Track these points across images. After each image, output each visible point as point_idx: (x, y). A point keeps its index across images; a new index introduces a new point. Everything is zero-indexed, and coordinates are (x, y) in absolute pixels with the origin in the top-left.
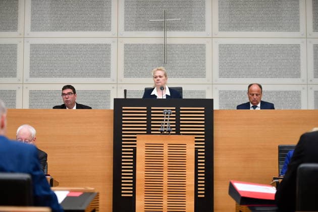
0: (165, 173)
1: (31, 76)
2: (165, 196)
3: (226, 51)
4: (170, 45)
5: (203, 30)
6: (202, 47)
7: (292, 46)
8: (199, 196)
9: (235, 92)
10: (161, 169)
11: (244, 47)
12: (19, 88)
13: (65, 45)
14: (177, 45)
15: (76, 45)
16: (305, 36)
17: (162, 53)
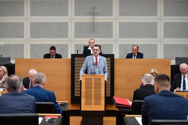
0: (93, 90)
1: (31, 37)
2: (93, 99)
3: (122, 25)
4: (96, 23)
5: (112, 15)
6: (111, 24)
7: (154, 23)
8: (106, 96)
9: (126, 45)
10: (91, 88)
11: (131, 23)
12: (25, 43)
13: (47, 23)
14: (99, 23)
15: (52, 23)
16: (160, 18)
17: (92, 27)
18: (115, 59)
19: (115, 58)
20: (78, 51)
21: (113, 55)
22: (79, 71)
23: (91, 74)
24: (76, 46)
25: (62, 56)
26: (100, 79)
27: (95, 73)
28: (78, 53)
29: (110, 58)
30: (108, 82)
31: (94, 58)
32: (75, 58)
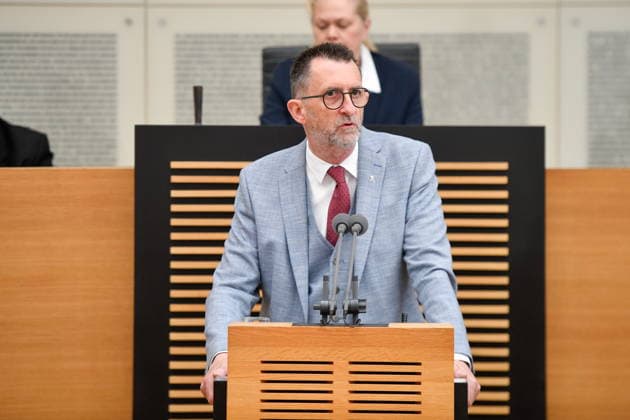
18: (557, 172)
19: (550, 162)
20: (198, 92)
21: (538, 133)
22: (202, 301)
23: (318, 317)
24: (190, 48)
25: (55, 147)
26: (408, 371)
27: (354, 311)
28: (207, 120)
29: (504, 166)
30: (484, 389)
31: (318, 168)
32: (175, 165)
